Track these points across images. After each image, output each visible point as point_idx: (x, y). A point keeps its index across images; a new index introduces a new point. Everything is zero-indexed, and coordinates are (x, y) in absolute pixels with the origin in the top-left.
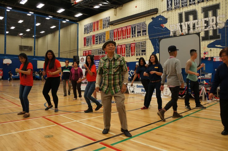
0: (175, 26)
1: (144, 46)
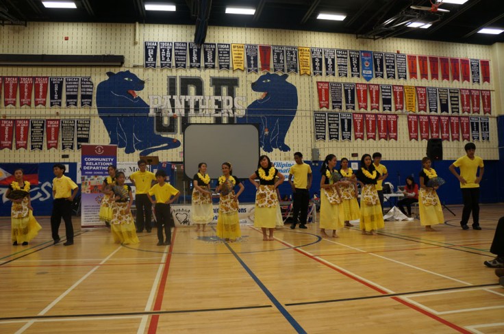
0: (160, 98)
1: (85, 129)
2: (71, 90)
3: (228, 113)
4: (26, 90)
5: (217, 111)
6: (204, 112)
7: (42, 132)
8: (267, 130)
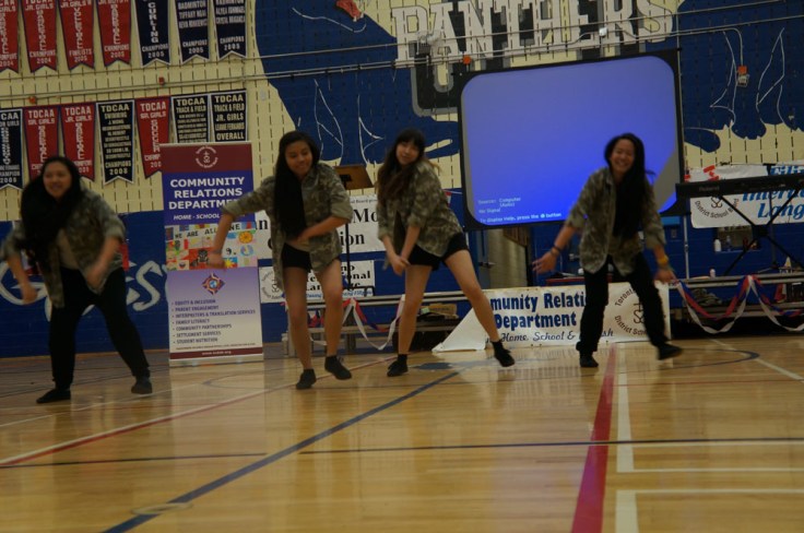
0: (422, 14)
1: (235, 117)
2: (191, 15)
3: (620, 34)
4: (78, 26)
5: (586, 32)
6: (548, 39)
7: (129, 133)
8: (743, 69)
